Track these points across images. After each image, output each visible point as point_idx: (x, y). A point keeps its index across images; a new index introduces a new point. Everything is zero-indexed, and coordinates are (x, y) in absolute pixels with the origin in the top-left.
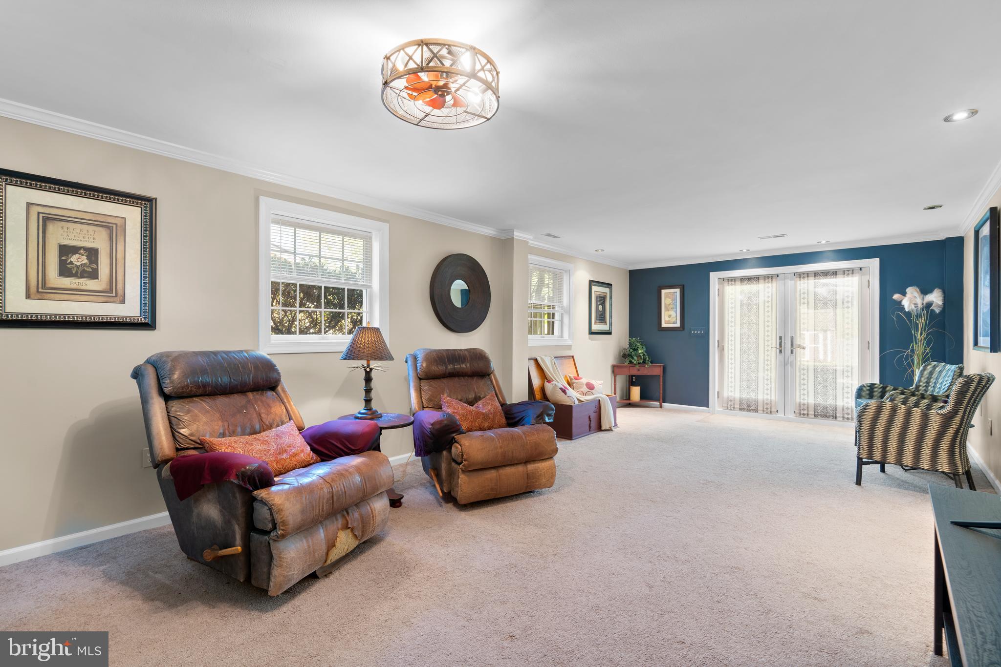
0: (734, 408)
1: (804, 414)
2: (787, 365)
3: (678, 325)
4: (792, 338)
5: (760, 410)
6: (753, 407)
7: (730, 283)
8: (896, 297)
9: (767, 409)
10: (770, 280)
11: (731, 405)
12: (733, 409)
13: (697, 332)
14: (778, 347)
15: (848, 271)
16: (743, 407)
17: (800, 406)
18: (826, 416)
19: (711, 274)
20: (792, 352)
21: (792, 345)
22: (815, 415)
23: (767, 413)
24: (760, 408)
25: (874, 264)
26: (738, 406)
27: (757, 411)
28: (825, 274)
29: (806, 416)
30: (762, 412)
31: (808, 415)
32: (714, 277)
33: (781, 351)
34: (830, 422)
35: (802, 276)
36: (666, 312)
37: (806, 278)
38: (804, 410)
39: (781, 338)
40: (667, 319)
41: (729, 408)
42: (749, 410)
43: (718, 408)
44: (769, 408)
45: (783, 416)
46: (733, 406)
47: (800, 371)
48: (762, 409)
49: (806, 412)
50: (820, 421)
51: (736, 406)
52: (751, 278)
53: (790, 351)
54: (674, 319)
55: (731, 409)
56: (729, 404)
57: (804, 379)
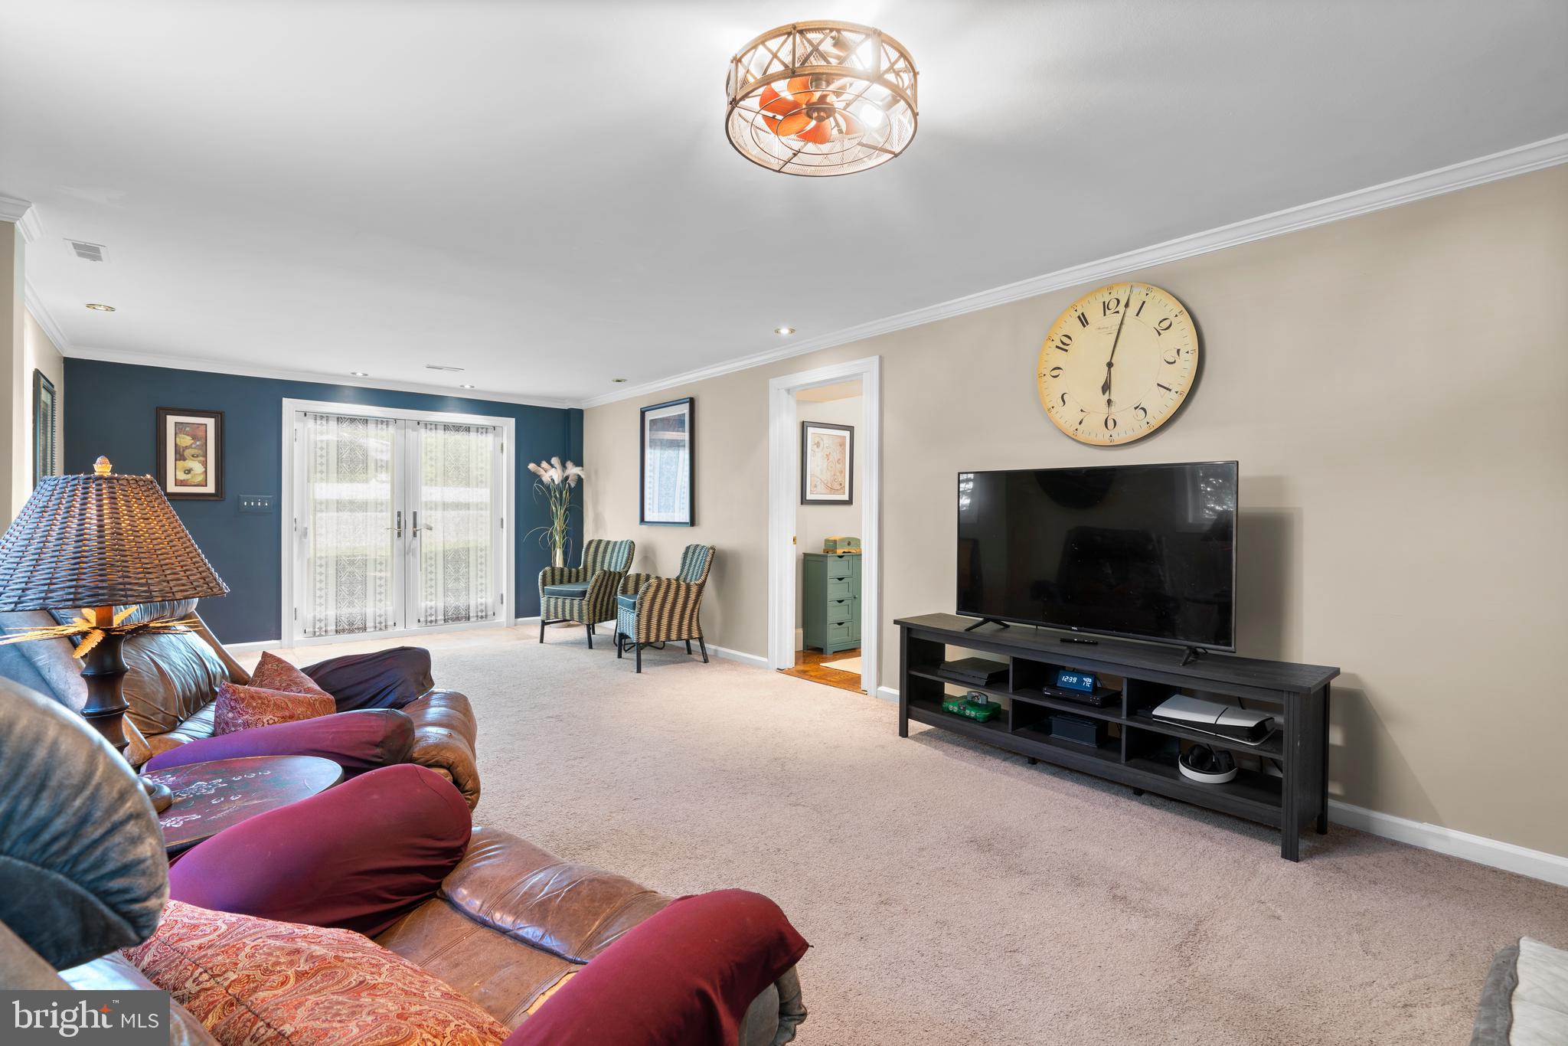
0: (326, 631)
1: (431, 622)
2: (408, 554)
3: (210, 488)
4: (415, 514)
5: (370, 628)
6: (358, 624)
7: (319, 422)
8: (532, 466)
9: (380, 623)
10: (384, 427)
11: (320, 628)
12: (323, 633)
13: (256, 504)
14: (396, 527)
15: (482, 428)
16: (341, 628)
17: (426, 611)
18: (457, 619)
19: (286, 401)
20: (415, 535)
21: (415, 526)
22: (445, 620)
23: (381, 629)
24: (370, 624)
25: (509, 424)
26: (334, 628)
27: (365, 629)
28: (458, 428)
29: (433, 624)
30: (373, 629)
31: (436, 620)
32: (289, 405)
33: (399, 535)
34: (463, 625)
35: (429, 426)
36: (177, 462)
37: (434, 431)
38: (431, 615)
39: (399, 514)
40: (181, 476)
41: (317, 634)
42: (351, 631)
43: (299, 637)
44: (383, 621)
45: (403, 629)
46: (324, 629)
47: (426, 561)
48: (372, 624)
49: (433, 618)
50: (451, 625)
51: (329, 629)
52: (355, 419)
53: (412, 534)
54: (200, 478)
55: (320, 635)
56: (317, 626)
57: (431, 572)
